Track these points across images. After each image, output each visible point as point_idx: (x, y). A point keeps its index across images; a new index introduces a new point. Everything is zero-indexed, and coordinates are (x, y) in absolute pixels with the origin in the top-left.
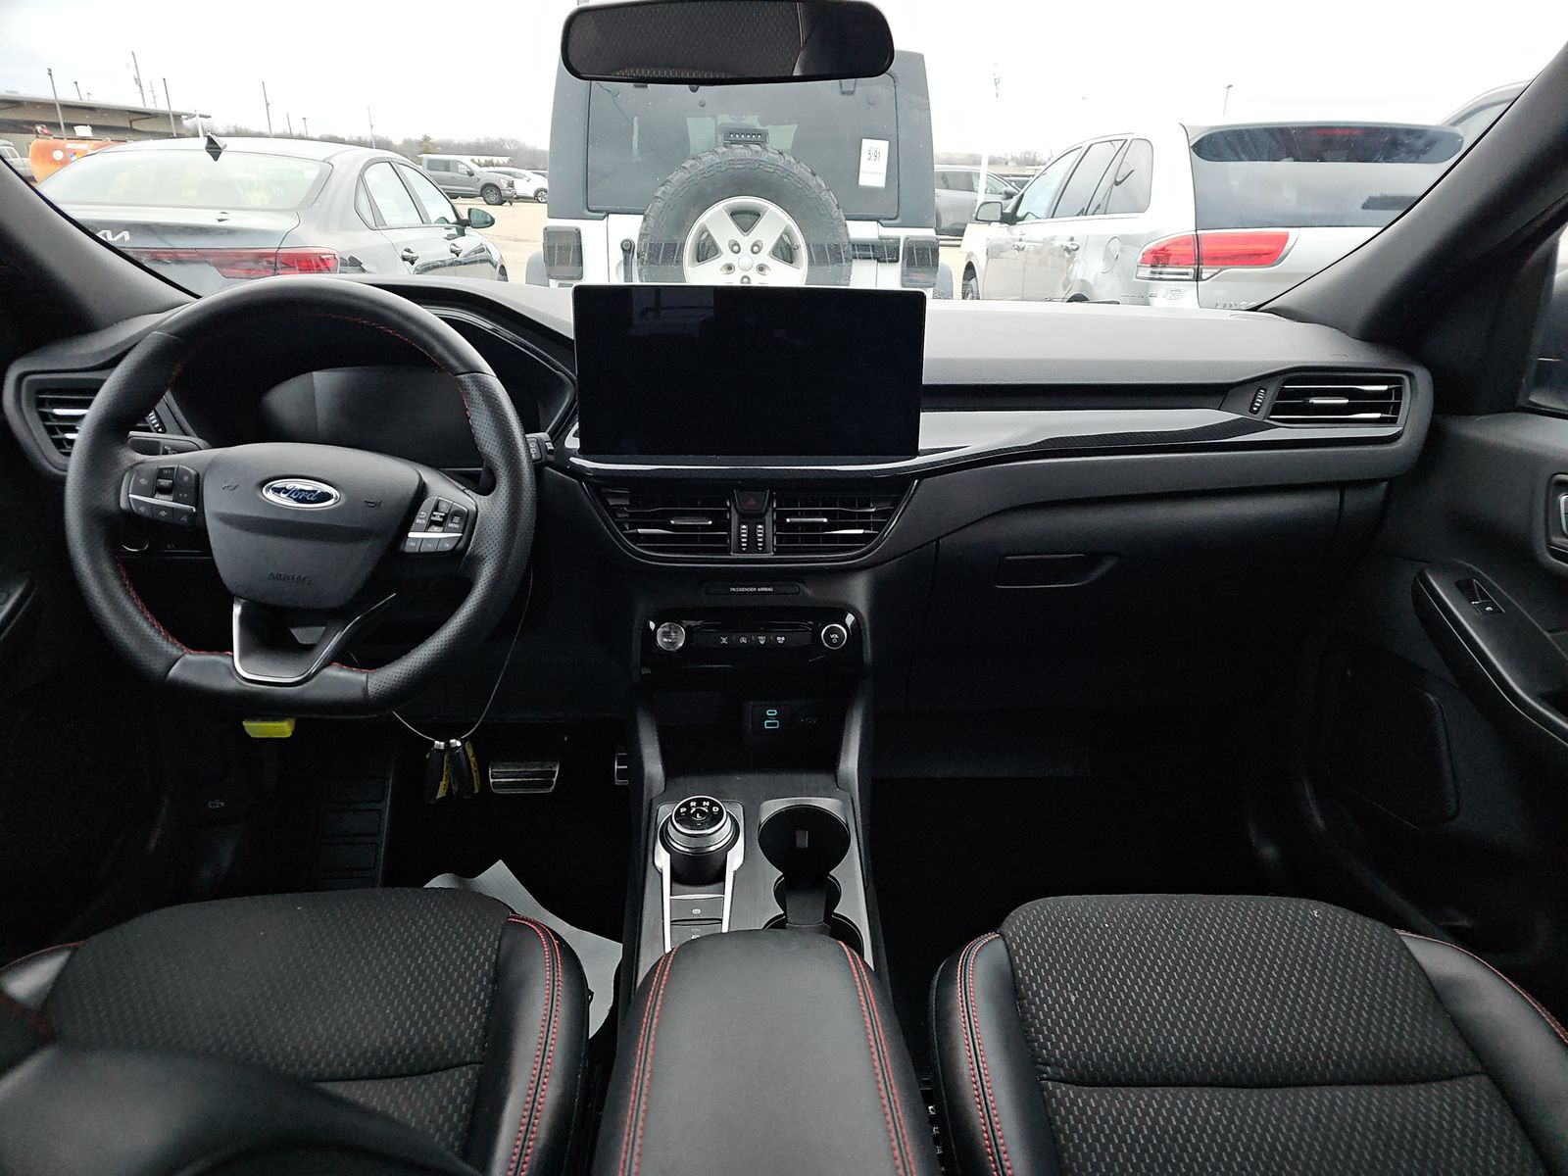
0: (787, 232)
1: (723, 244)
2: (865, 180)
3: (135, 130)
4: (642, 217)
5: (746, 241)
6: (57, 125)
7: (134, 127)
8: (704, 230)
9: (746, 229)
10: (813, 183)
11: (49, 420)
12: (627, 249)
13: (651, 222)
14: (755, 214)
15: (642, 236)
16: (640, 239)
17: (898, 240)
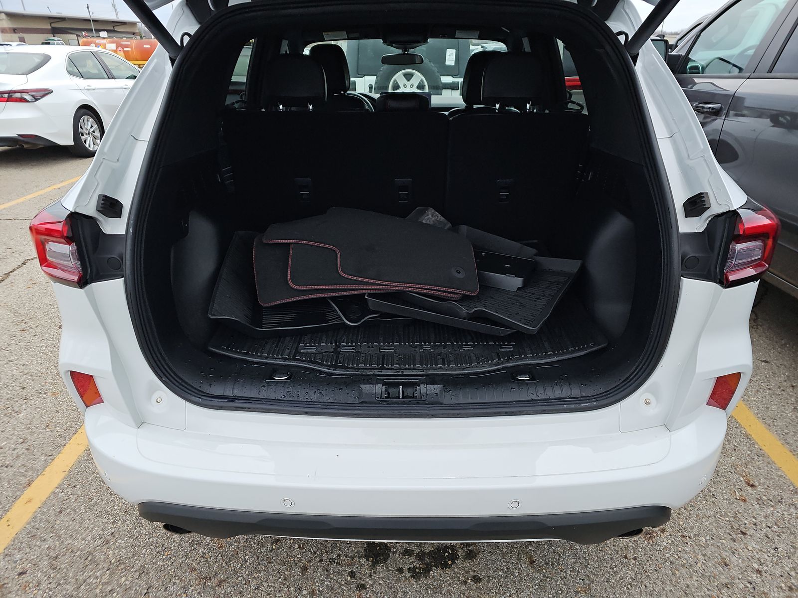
0: (422, 81)
1: (401, 85)
2: (447, 63)
3: (116, 31)
4: (376, 77)
5: (408, 84)
6: (91, 30)
7: (115, 29)
8: (395, 80)
9: (408, 80)
10: (430, 65)
12: (371, 87)
13: (379, 78)
14: (411, 75)
15: (376, 83)
16: (375, 84)
17: (459, 82)
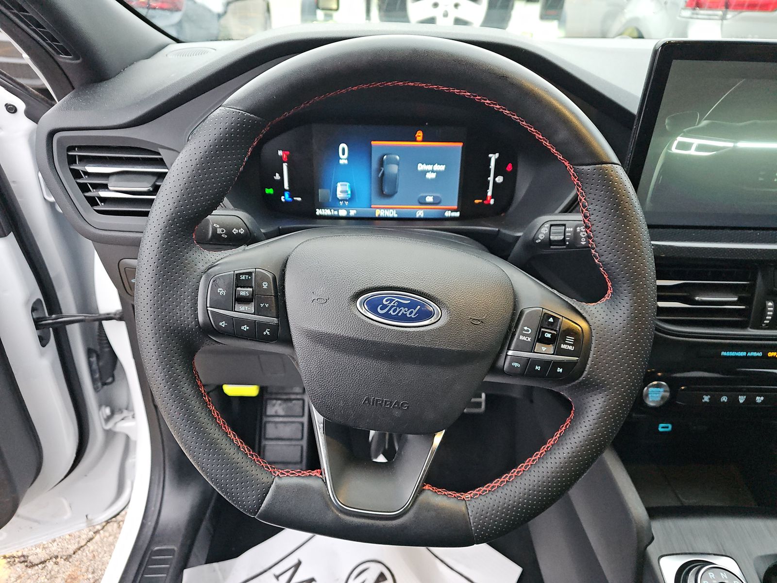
11: (81, 177)
